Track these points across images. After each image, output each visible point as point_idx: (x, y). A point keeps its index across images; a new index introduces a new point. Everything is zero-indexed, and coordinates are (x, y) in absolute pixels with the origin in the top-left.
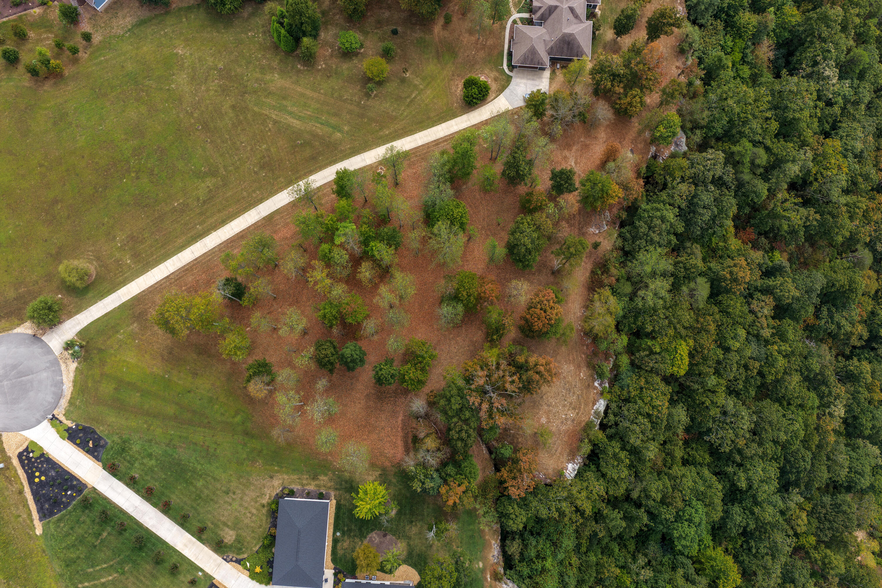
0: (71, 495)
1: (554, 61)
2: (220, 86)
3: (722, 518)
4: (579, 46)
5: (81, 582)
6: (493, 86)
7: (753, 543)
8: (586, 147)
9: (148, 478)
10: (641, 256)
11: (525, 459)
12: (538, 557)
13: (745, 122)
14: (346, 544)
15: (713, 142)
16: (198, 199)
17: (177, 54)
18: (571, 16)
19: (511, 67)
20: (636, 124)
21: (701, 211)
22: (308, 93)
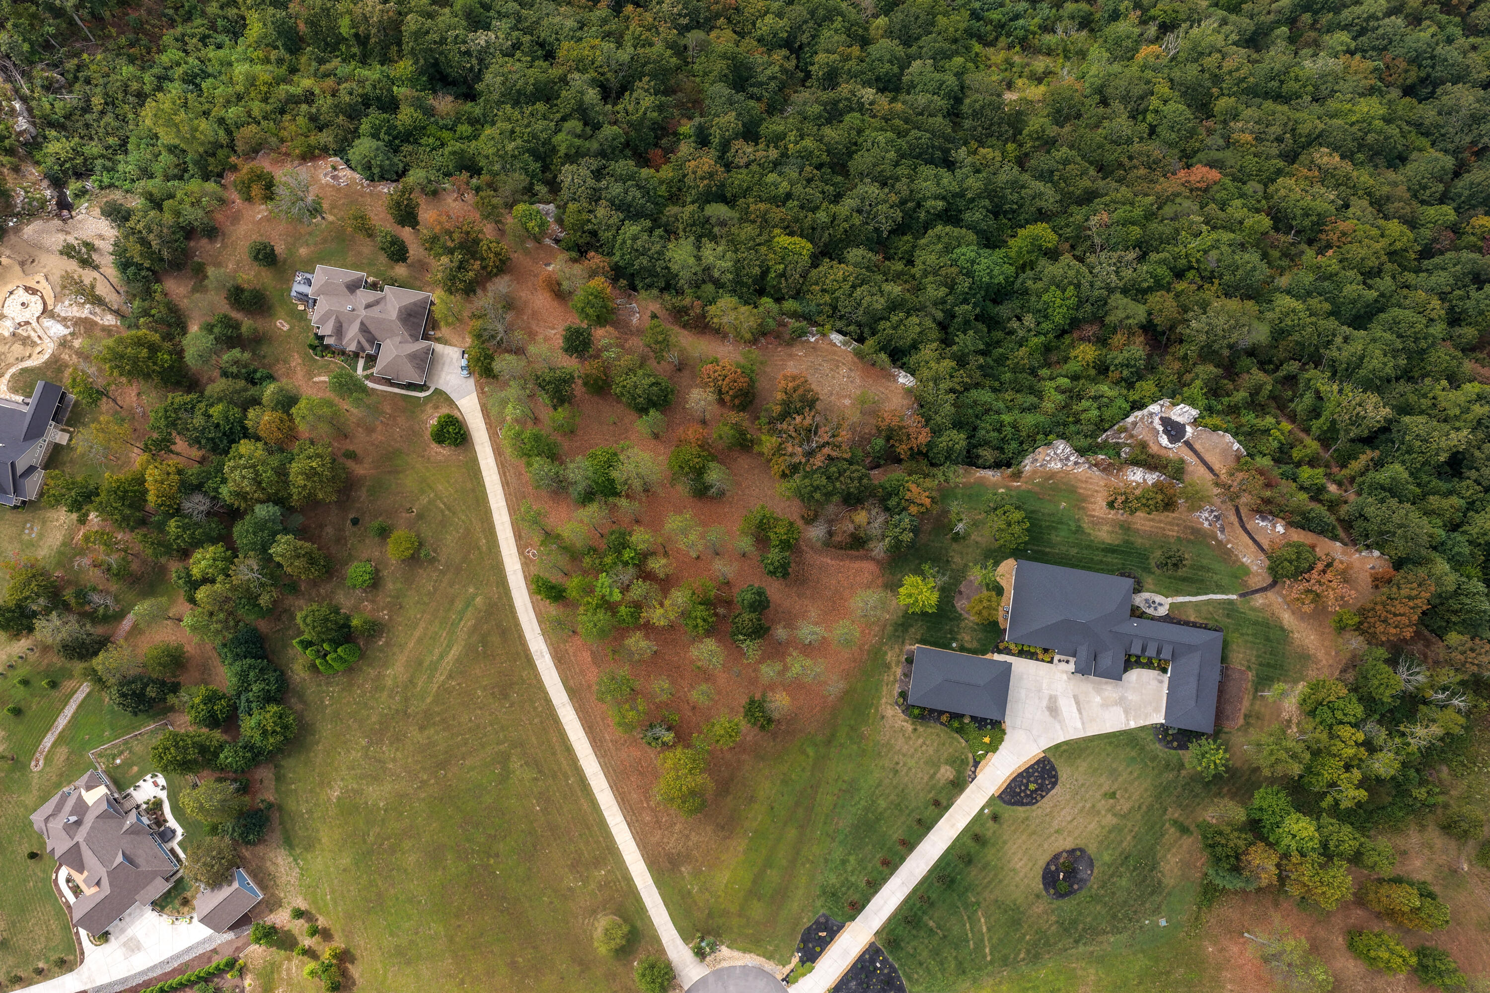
0: (881, 962)
1: (426, 337)
2: (391, 744)
3: (977, 233)
4: (415, 304)
5: (984, 957)
6: (445, 410)
7: (1007, 207)
8: (535, 314)
9: (870, 866)
10: (674, 268)
11: (889, 420)
12: (999, 431)
13: (535, 136)
14: (967, 638)
15: (549, 175)
16: (536, 779)
17: (339, 798)
18: (376, 309)
19: (423, 388)
20: (517, 257)
21: (630, 198)
22: (417, 633)
